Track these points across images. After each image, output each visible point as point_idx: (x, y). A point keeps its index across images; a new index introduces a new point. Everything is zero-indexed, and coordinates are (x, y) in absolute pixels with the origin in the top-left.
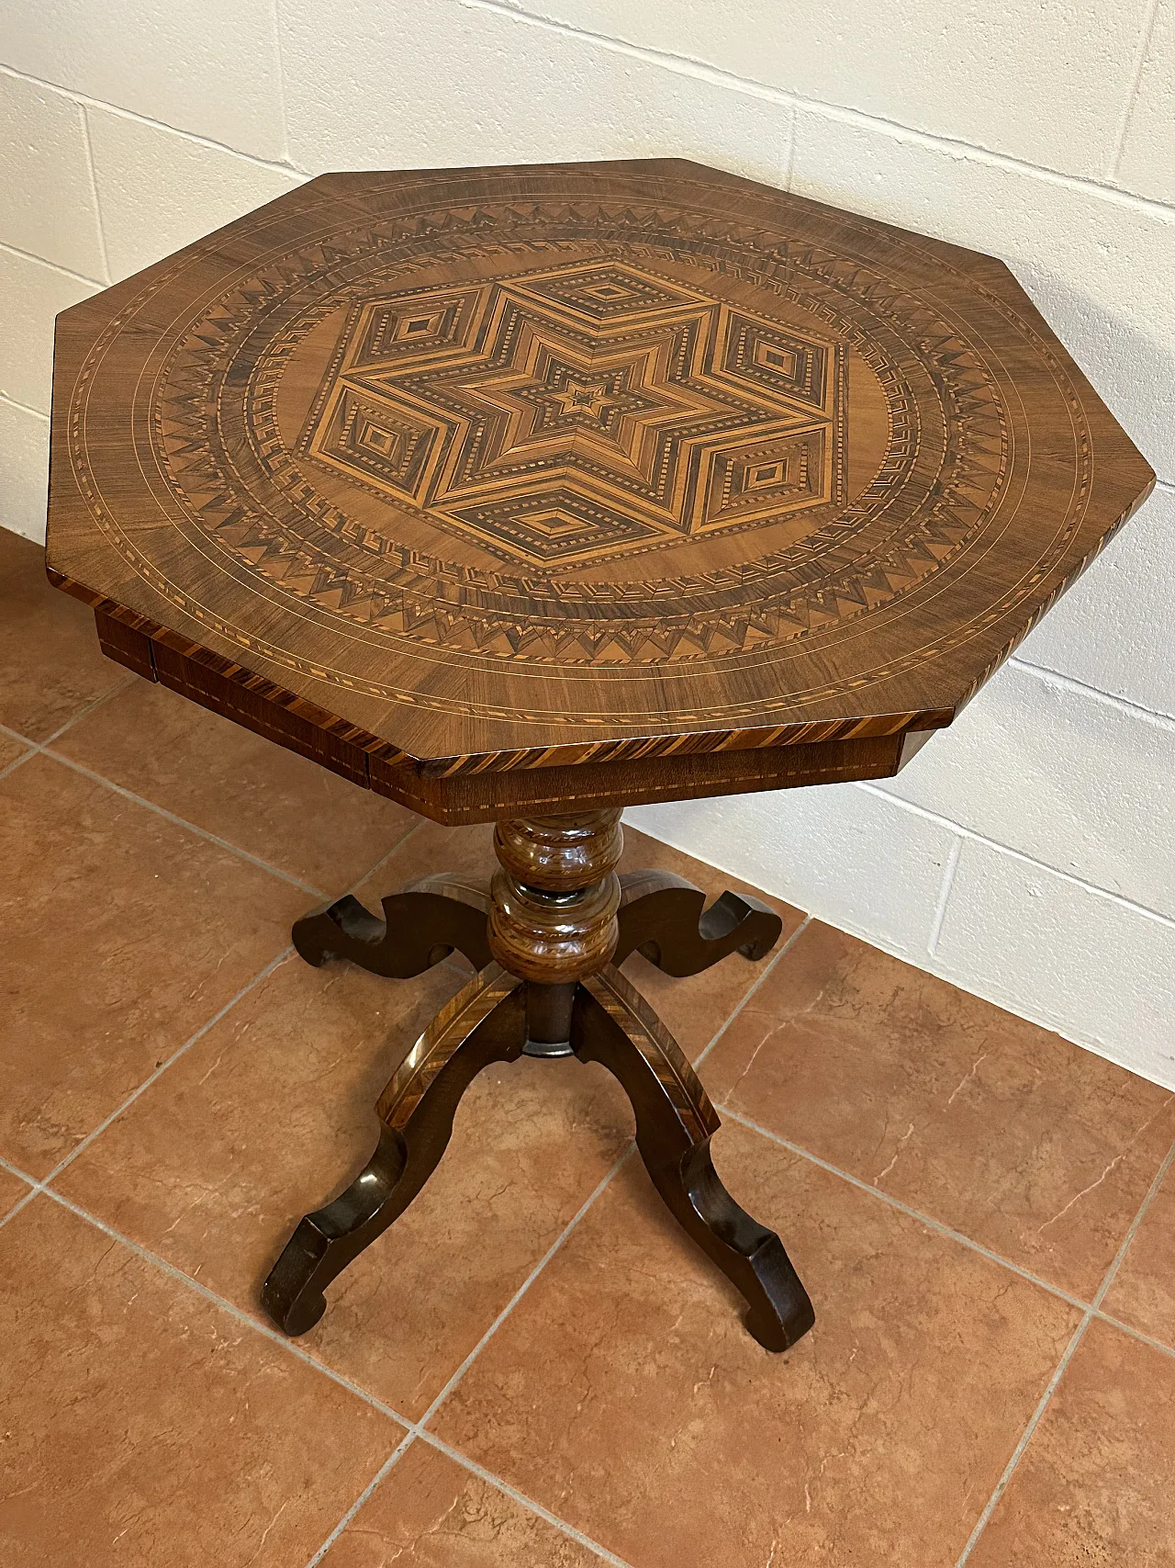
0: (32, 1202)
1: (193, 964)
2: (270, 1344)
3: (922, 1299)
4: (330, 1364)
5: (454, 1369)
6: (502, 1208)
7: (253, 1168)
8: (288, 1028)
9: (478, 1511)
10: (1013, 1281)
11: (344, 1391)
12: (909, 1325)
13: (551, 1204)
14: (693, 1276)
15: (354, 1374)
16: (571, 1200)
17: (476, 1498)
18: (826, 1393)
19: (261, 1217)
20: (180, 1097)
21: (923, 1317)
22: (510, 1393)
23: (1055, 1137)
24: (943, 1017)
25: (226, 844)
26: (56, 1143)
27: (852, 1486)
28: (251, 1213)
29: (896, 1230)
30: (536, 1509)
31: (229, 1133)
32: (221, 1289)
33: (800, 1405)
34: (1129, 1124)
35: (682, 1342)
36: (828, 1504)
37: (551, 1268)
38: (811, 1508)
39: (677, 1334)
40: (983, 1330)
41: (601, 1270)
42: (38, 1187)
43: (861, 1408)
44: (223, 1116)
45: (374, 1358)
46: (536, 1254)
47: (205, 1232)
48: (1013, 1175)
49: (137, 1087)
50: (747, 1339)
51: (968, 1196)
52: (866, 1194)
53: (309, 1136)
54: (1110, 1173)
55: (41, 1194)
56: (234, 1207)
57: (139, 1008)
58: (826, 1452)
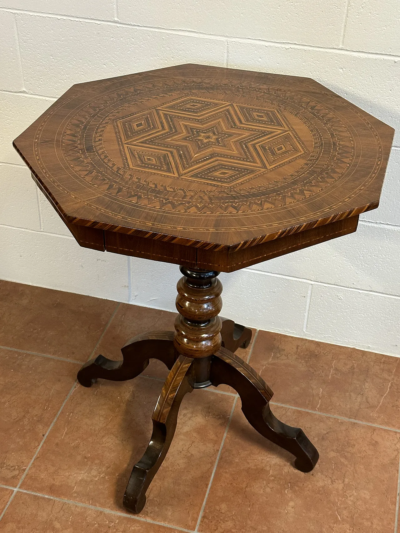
0: (16, 496)
1: (41, 397)
2: (129, 520)
3: (348, 443)
4: (154, 520)
5: (200, 509)
6: (194, 451)
7: (96, 462)
8: (88, 411)
10: (374, 429)
11: (164, 527)
12: (348, 452)
13: (210, 445)
14: (269, 456)
15: (165, 521)
16: (216, 442)
18: (330, 481)
19: (107, 477)
20: (57, 444)
21: (351, 448)
22: (223, 511)
23: (368, 380)
24: (316, 351)
25: (34, 353)
26: (16, 472)
27: (351, 508)
28: (102, 477)
29: (330, 423)
31: (81, 452)
32: (102, 505)
33: (323, 487)
34: (389, 371)
35: (275, 478)
36: (346, 516)
37: (219, 466)
38: (341, 518)
39: (272, 476)
40: (371, 447)
41: (237, 462)
42: (16, 490)
43: (343, 482)
45: (170, 513)
46: (212, 463)
47: (87, 488)
48: (360, 396)
49: (39, 445)
50: (296, 471)
51: (348, 406)
52: (315, 414)
53: (112, 445)
54: (390, 388)
55: (18, 492)
56: (95, 477)
57: (27, 418)
58: (338, 500)
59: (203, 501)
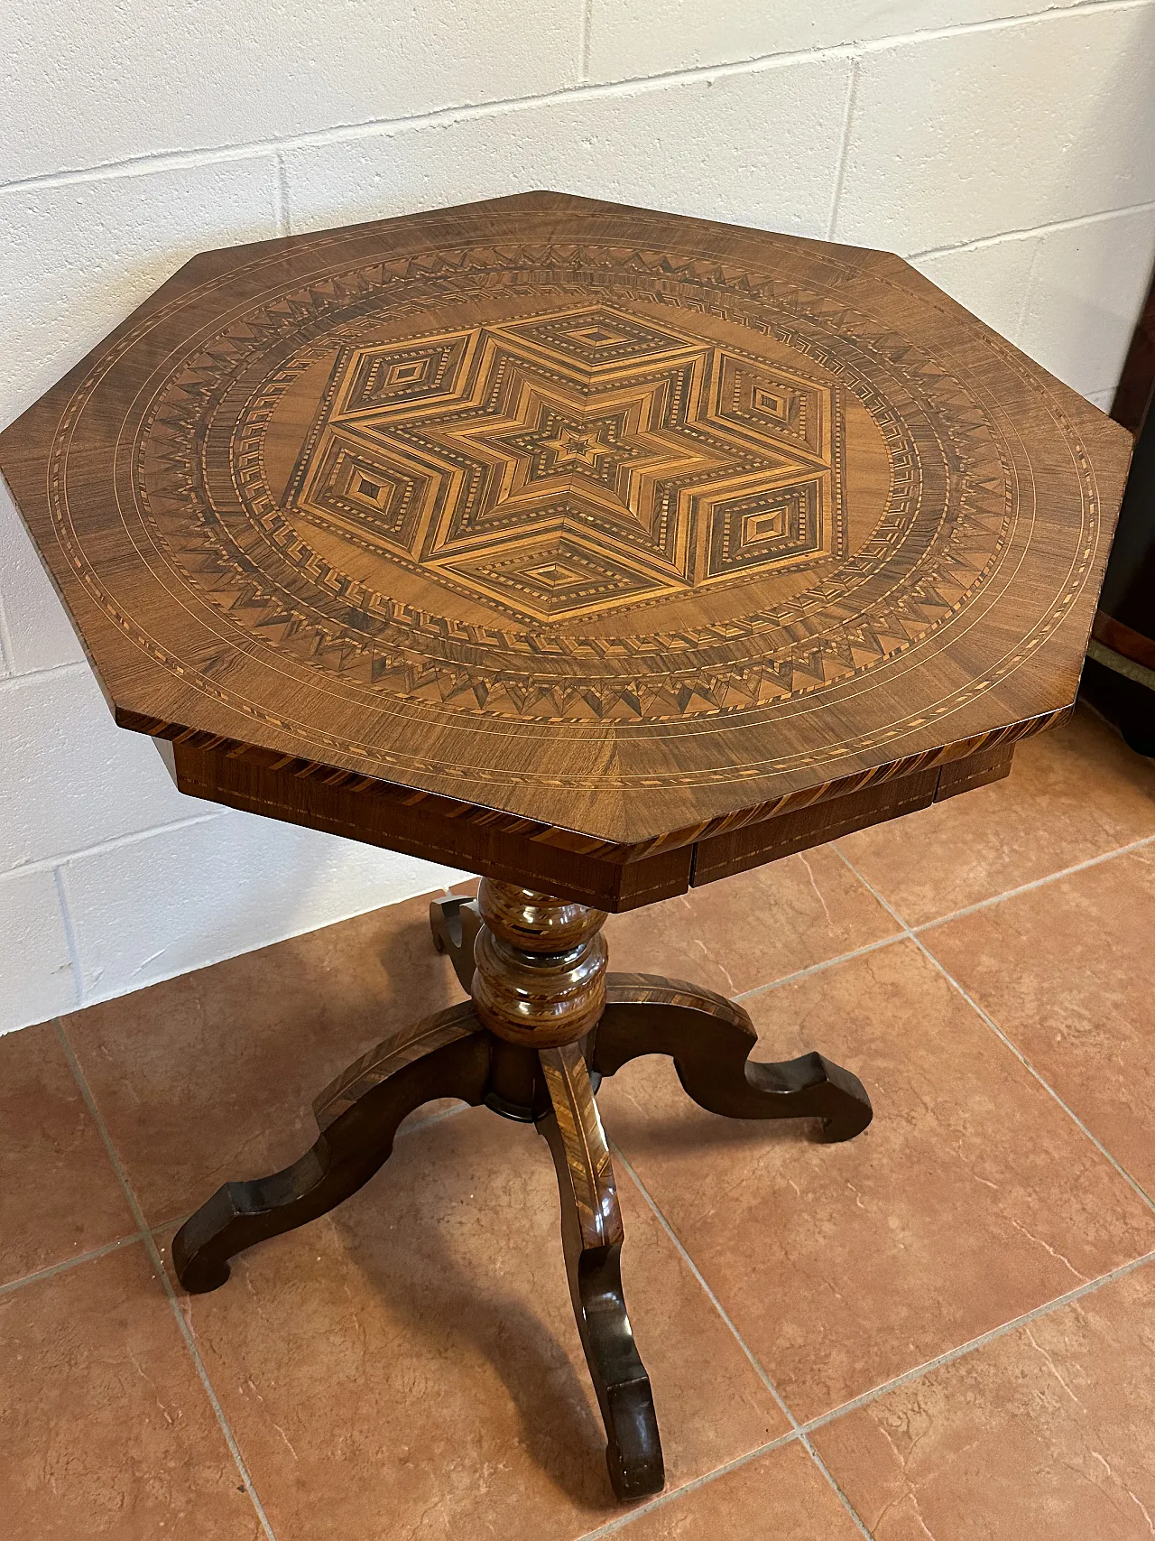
1: (124, 1401)
3: (853, 1021)
4: (696, 1475)
5: (755, 1374)
7: (438, 1451)
8: (282, 1346)
9: (899, 1417)
10: (865, 961)
11: (731, 1474)
12: (872, 1041)
14: (757, 1153)
15: (720, 1459)
17: (887, 1414)
18: (904, 1123)
19: (501, 1466)
20: (301, 1484)
21: (869, 1030)
22: (800, 1341)
27: (989, 1150)
28: (491, 1475)
29: (785, 1003)
30: (915, 1372)
31: (380, 1456)
33: (907, 1145)
35: (814, 1192)
36: (997, 1172)
37: (694, 1253)
38: (994, 1184)
39: (805, 1192)
40: (897, 1001)
41: (716, 1214)
43: (927, 1108)
44: (354, 1455)
45: (711, 1434)
46: (672, 1254)
47: (488, 1528)
48: (775, 909)
49: (258, 1523)
50: (833, 1148)
51: (779, 945)
53: (430, 1384)
56: (474, 1486)
57: (149, 1480)
58: (954, 1150)
59: (739, 1350)
